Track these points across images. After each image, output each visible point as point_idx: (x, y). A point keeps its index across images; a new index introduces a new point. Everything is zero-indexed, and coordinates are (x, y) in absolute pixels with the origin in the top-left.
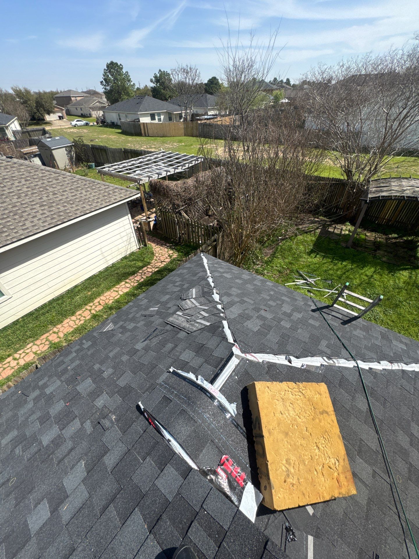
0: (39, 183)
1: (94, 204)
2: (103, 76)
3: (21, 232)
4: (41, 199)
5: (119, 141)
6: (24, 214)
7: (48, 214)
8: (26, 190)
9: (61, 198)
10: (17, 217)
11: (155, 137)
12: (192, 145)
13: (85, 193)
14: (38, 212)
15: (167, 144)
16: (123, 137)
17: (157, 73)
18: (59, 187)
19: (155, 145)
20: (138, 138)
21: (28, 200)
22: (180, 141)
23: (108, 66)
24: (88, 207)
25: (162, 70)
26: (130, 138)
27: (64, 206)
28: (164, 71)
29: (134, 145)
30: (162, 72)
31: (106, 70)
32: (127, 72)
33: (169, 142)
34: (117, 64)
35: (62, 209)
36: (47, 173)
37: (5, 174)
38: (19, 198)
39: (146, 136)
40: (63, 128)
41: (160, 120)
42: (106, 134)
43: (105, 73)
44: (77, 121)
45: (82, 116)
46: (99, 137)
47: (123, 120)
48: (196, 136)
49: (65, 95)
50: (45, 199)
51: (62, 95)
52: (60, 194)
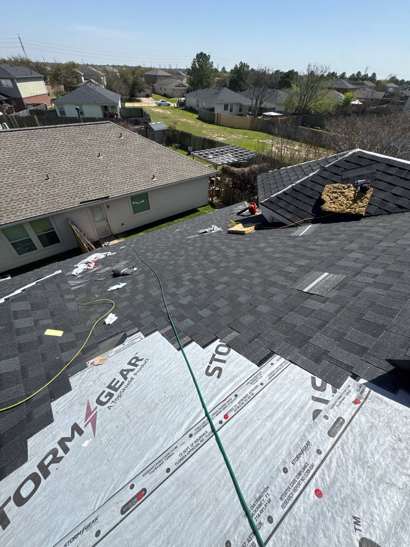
0: (173, 159)
1: (195, 174)
2: (191, 65)
3: (166, 181)
5: (196, 127)
6: (167, 173)
7: (176, 175)
8: (167, 162)
9: (181, 168)
10: (164, 174)
11: (225, 126)
12: (253, 138)
13: (192, 168)
14: (172, 173)
15: (233, 134)
16: (200, 123)
17: (238, 65)
18: (181, 163)
19: (224, 134)
20: (211, 126)
21: (168, 167)
22: (245, 134)
23: (197, 56)
24: (193, 175)
25: (243, 62)
26: (205, 125)
27: (183, 173)
28: (244, 63)
29: (208, 132)
30: (242, 64)
31: (195, 60)
32: (212, 62)
33: (235, 133)
34: (205, 55)
35: (182, 174)
36: (176, 154)
37: (159, 152)
38: (165, 165)
39: (217, 125)
40: (150, 107)
41: (231, 110)
42: (185, 118)
43: (194, 62)
44: (162, 101)
45: (165, 95)
46: (180, 121)
47: (200, 106)
48: (258, 131)
49: (153, 74)
50: (175, 167)
51: (150, 74)
52: (181, 166)
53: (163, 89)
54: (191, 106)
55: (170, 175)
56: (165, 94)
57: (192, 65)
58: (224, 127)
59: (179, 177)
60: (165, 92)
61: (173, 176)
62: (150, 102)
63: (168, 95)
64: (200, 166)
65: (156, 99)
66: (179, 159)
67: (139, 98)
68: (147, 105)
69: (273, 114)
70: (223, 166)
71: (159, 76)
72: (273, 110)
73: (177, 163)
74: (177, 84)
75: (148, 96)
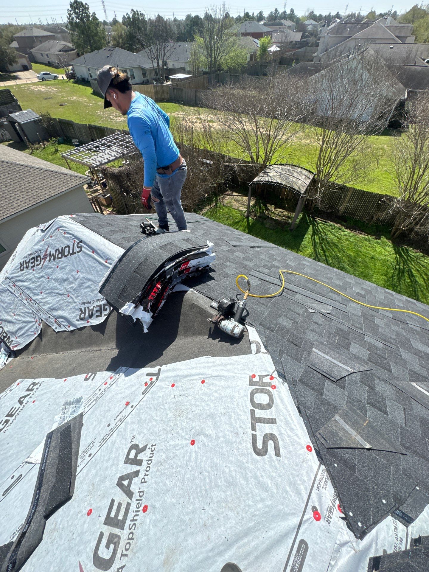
4: (21, 187)
6: (11, 198)
8: (9, 181)
9: (34, 185)
14: (20, 196)
16: (94, 100)
17: (129, 13)
18: (32, 178)
21: (12, 189)
23: (71, 5)
27: (37, 192)
29: (103, 113)
31: (70, 11)
32: (94, 13)
34: (81, 3)
38: (6, 187)
40: (30, 84)
42: (76, 96)
43: (70, 15)
44: (45, 74)
45: (49, 64)
47: (93, 76)
48: (166, 102)
49: (26, 35)
50: (23, 187)
51: (23, 35)
52: (32, 183)
53: (45, 56)
54: (83, 77)
55: (17, 200)
56: (49, 62)
59: (31, 199)
61: (22, 199)
63: (53, 63)
64: (63, 176)
65: (37, 72)
68: (25, 82)
69: (180, 76)
70: (101, 168)
71: (36, 37)
72: (182, 70)
73: (26, 180)
74: (62, 46)
75: (25, 68)
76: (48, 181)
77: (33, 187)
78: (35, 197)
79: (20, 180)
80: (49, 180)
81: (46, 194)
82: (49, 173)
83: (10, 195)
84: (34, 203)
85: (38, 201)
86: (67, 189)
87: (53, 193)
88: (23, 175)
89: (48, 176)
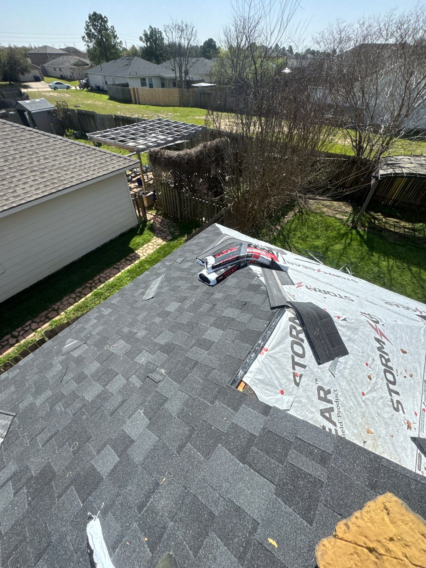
2: (84, 30)
3: (12, 200)
4: (31, 163)
5: (108, 108)
6: (15, 180)
7: (41, 180)
8: (13, 152)
9: (53, 163)
10: (5, 182)
12: (188, 115)
13: (80, 160)
14: (29, 177)
15: (160, 113)
16: (113, 103)
17: (147, 30)
18: (50, 152)
19: (147, 114)
20: (128, 106)
22: (175, 112)
23: (90, 18)
25: (153, 27)
26: (119, 105)
27: (58, 173)
28: (155, 28)
29: (124, 113)
30: (152, 29)
33: (162, 111)
34: (100, 16)
35: (56, 176)
38: (6, 161)
39: (136, 103)
40: (42, 91)
41: (151, 86)
42: (92, 100)
43: (88, 26)
44: (57, 83)
45: (62, 78)
46: (83, 103)
47: (109, 83)
48: (192, 107)
50: (36, 163)
52: (51, 159)
53: (58, 70)
54: (98, 85)
55: (24, 183)
56: (61, 76)
57: (86, 30)
58: (146, 106)
59: (48, 183)
60: (61, 73)
61: (33, 183)
62: (41, 87)
63: (65, 77)
64: (100, 154)
65: (48, 82)
66: (45, 145)
67: (26, 84)
68: (36, 90)
69: (203, 84)
70: (150, 151)
71: (49, 54)
73: (42, 154)
74: (76, 61)
75: (37, 79)
76: (76, 159)
77: (53, 166)
78: (55, 181)
79: (31, 153)
80: (77, 157)
81: (73, 177)
82: (79, 147)
83: (12, 175)
84: (53, 191)
85: (60, 188)
86: (106, 173)
87: (84, 176)
88: (37, 147)
89: (77, 152)
